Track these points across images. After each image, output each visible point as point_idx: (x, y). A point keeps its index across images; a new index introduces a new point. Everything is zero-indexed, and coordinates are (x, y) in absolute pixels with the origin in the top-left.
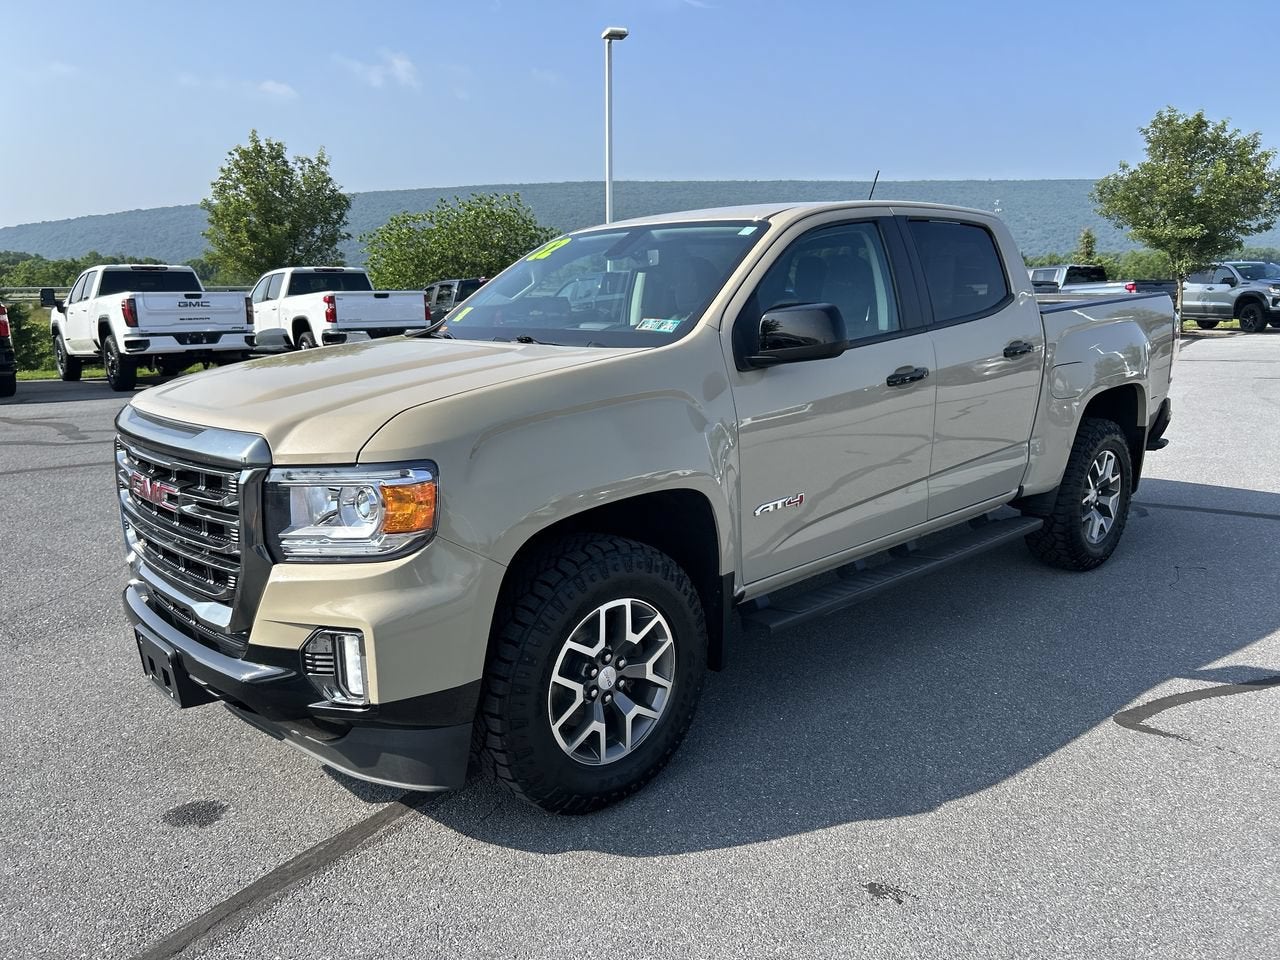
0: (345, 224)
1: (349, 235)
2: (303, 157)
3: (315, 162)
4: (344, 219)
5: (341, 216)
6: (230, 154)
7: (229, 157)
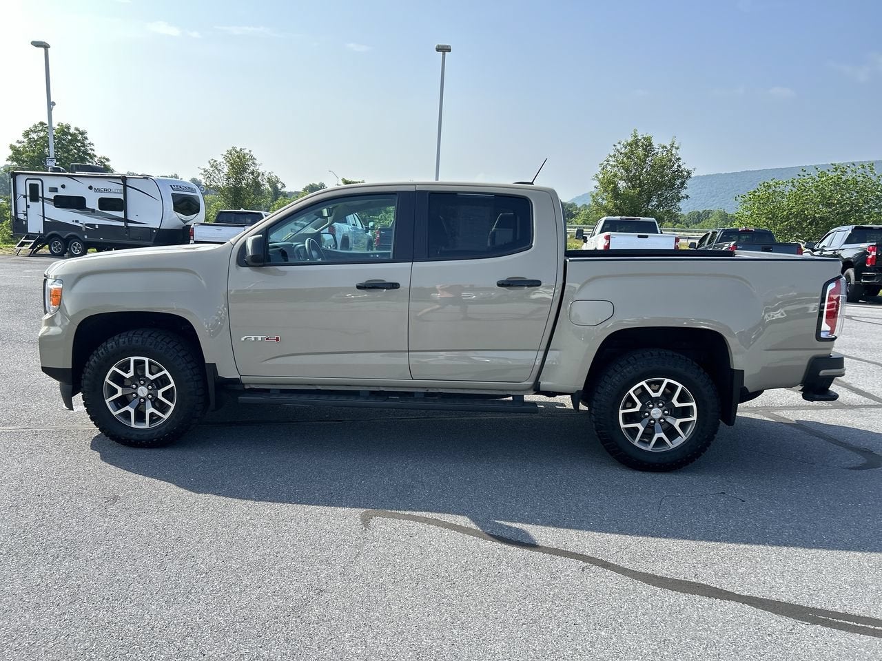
0: (685, 188)
1: (688, 196)
2: (663, 144)
3: (669, 147)
4: (685, 185)
5: (683, 183)
6: (615, 146)
7: (614, 148)
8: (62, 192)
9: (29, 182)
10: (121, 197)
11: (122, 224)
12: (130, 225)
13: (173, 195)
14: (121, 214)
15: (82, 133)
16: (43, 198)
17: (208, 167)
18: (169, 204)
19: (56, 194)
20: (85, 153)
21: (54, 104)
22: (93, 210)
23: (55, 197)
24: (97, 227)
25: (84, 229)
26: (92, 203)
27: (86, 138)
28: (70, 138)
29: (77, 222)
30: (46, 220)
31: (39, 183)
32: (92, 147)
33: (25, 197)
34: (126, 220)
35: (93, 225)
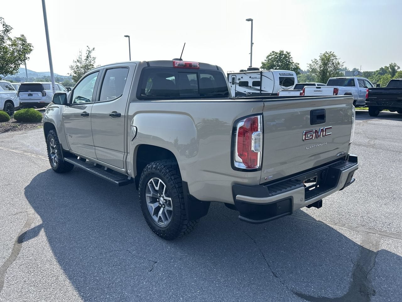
8: (242, 80)
9: (233, 77)
10: (259, 80)
11: (259, 92)
12: (262, 92)
13: (280, 77)
14: (259, 88)
15: (288, 54)
16: (236, 83)
17: (311, 63)
18: (278, 82)
19: (240, 81)
20: (289, 62)
21: (253, 44)
22: (250, 87)
23: (240, 82)
24: (251, 93)
25: (247, 95)
26: (250, 84)
27: (290, 55)
28: (284, 56)
29: (245, 92)
30: (236, 92)
31: (235, 77)
32: (292, 59)
33: (231, 83)
34: (261, 90)
35: (250, 93)
